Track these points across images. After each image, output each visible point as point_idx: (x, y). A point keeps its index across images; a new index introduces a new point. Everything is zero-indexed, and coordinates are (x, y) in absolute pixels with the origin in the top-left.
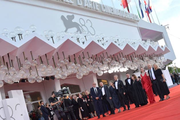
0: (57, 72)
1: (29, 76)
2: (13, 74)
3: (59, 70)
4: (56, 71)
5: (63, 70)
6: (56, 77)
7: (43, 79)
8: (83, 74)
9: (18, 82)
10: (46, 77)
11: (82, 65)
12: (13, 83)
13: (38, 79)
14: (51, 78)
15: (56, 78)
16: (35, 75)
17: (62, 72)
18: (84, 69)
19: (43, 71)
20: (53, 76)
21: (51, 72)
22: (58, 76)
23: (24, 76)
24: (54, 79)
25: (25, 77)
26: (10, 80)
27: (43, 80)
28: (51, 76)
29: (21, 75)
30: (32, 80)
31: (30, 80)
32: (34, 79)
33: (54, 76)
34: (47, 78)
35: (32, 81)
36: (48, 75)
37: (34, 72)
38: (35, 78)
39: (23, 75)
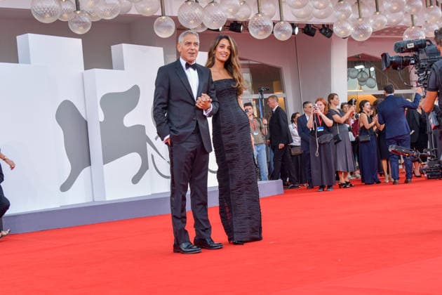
0: (343, 15)
1: (253, 15)
2: (206, 4)
3: (350, 9)
4: (339, 13)
5: (362, 11)
6: (336, 29)
7: (297, 31)
8: (426, 33)
9: (218, 30)
10: (308, 26)
11: (429, 4)
12: (205, 29)
13: (279, 30)
14: (321, 30)
15: (335, 36)
16: (271, 17)
17: (360, 17)
18: (434, 18)
19: (299, 7)
20: (328, 25)
21: (322, 14)
22: (343, 28)
23: (238, 14)
24: (329, 37)
25: (240, 17)
26: (196, 20)
27: (294, 33)
28: (323, 25)
29: (231, 10)
30: (261, 30)
31: (256, 30)
32: (266, 29)
33: (332, 25)
34: (308, 30)
35: (261, 33)
36: (313, 21)
37: (271, 6)
38: (271, 24)
39: (236, 10)
